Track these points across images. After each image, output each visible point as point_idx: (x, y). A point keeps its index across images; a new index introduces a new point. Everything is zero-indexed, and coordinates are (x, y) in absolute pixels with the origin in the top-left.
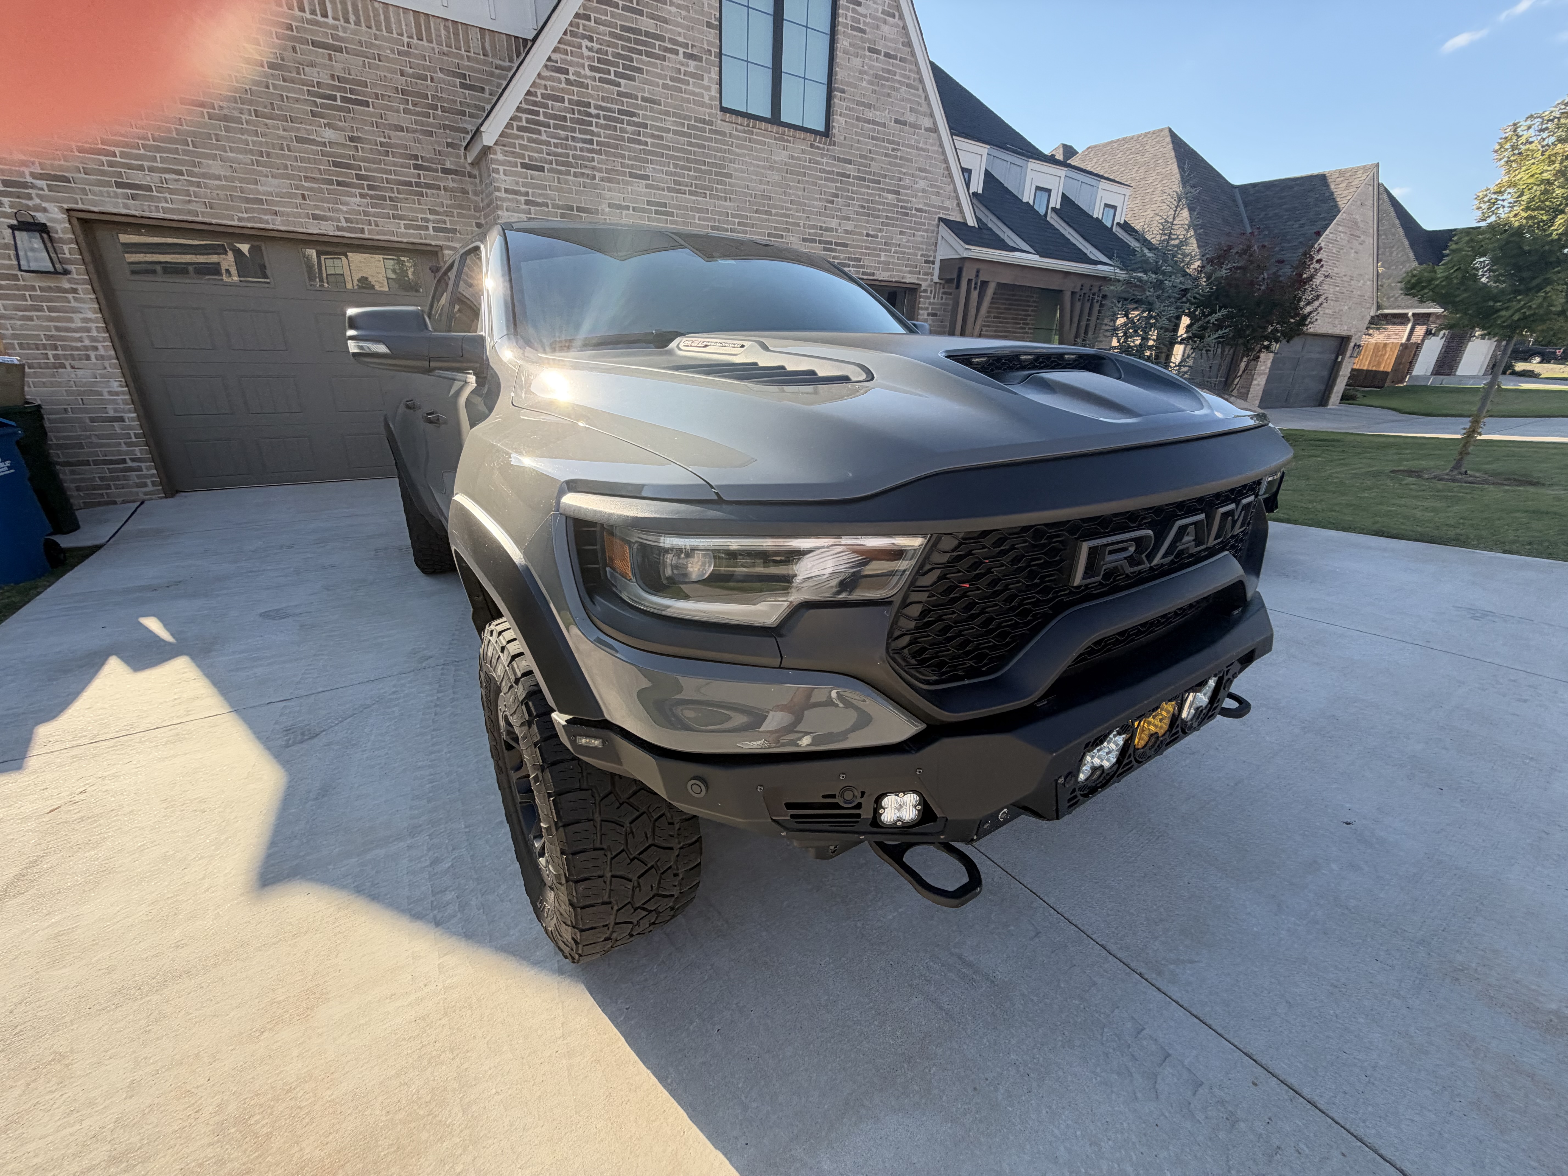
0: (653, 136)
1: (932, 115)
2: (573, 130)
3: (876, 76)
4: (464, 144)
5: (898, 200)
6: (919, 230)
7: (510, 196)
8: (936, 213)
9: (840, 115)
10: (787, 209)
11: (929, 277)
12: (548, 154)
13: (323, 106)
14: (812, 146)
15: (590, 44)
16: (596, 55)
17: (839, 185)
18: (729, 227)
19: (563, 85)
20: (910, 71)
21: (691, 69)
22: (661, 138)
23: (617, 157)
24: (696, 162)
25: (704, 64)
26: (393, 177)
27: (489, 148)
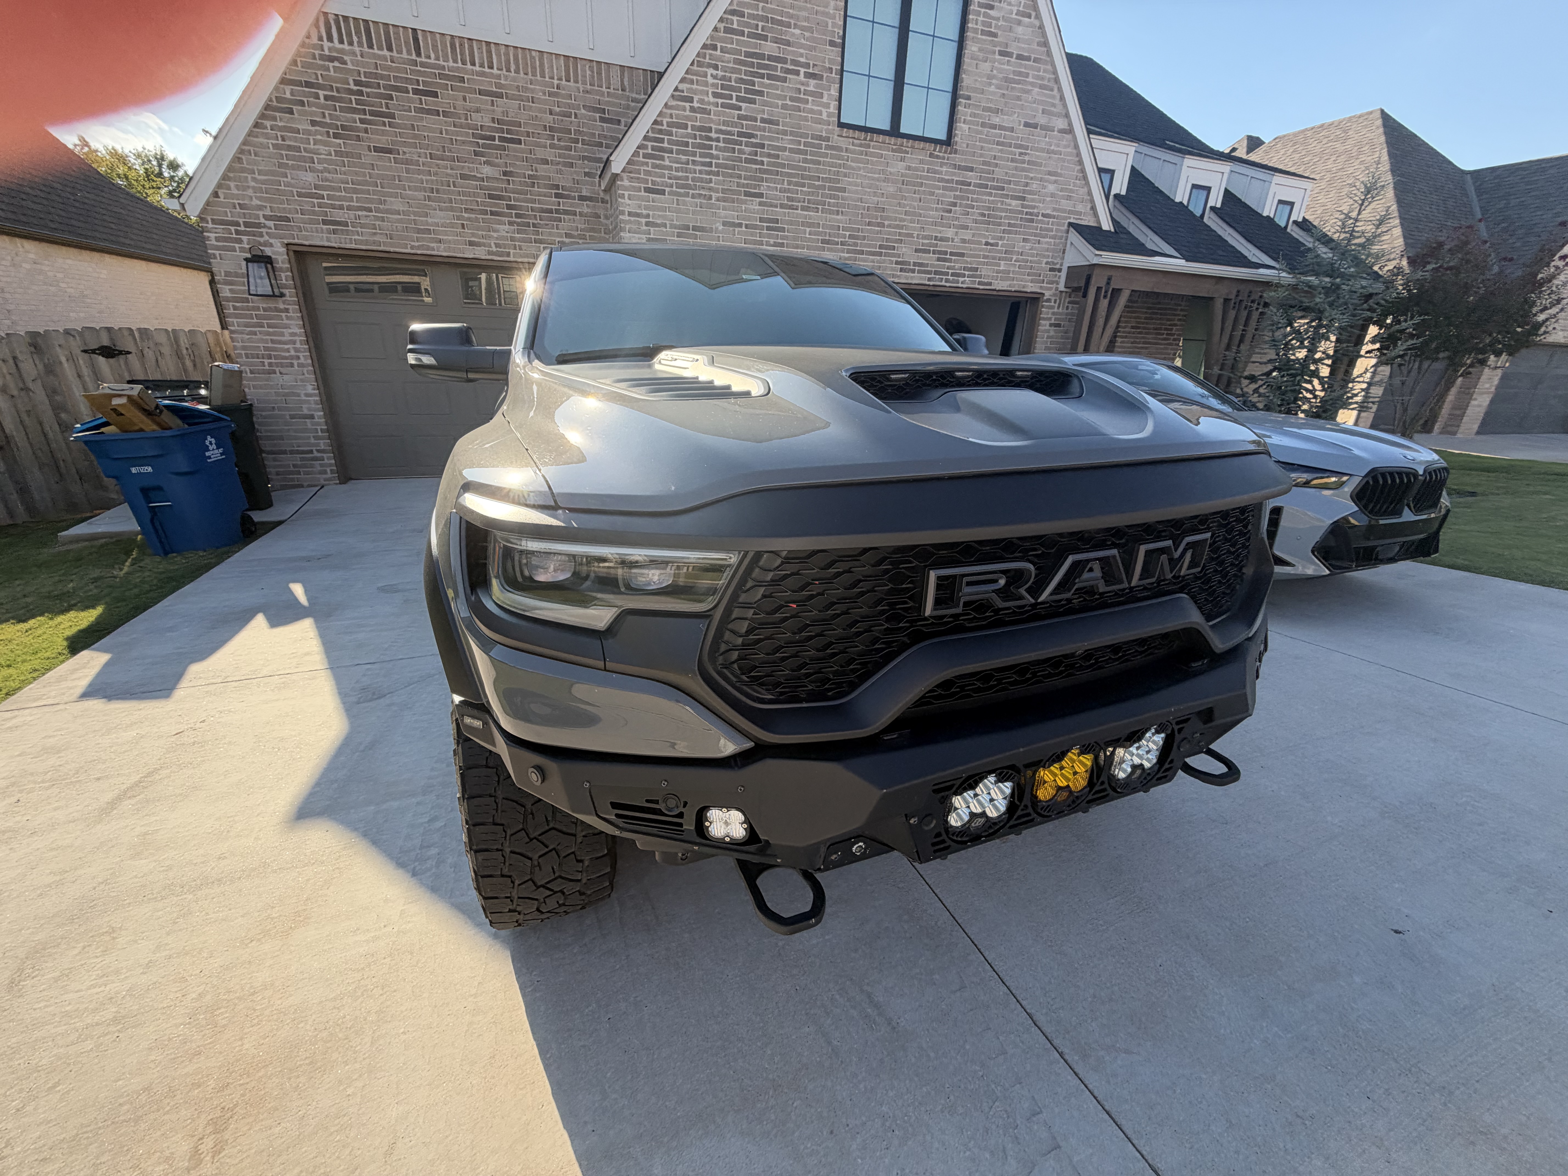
0: (769, 155)
1: (1067, 115)
2: (694, 154)
3: (1006, 80)
4: (599, 173)
5: (1023, 206)
6: (1045, 236)
7: (632, 219)
8: (1066, 218)
9: (964, 122)
10: (902, 220)
11: (1054, 286)
12: (670, 178)
13: (484, 146)
14: (931, 155)
15: (715, 72)
16: (720, 82)
17: (958, 193)
18: (840, 240)
19: (688, 113)
20: (1045, 71)
21: (811, 88)
22: (777, 157)
23: (734, 177)
24: (810, 178)
25: (824, 82)
26: (537, 206)
27: (617, 175)
